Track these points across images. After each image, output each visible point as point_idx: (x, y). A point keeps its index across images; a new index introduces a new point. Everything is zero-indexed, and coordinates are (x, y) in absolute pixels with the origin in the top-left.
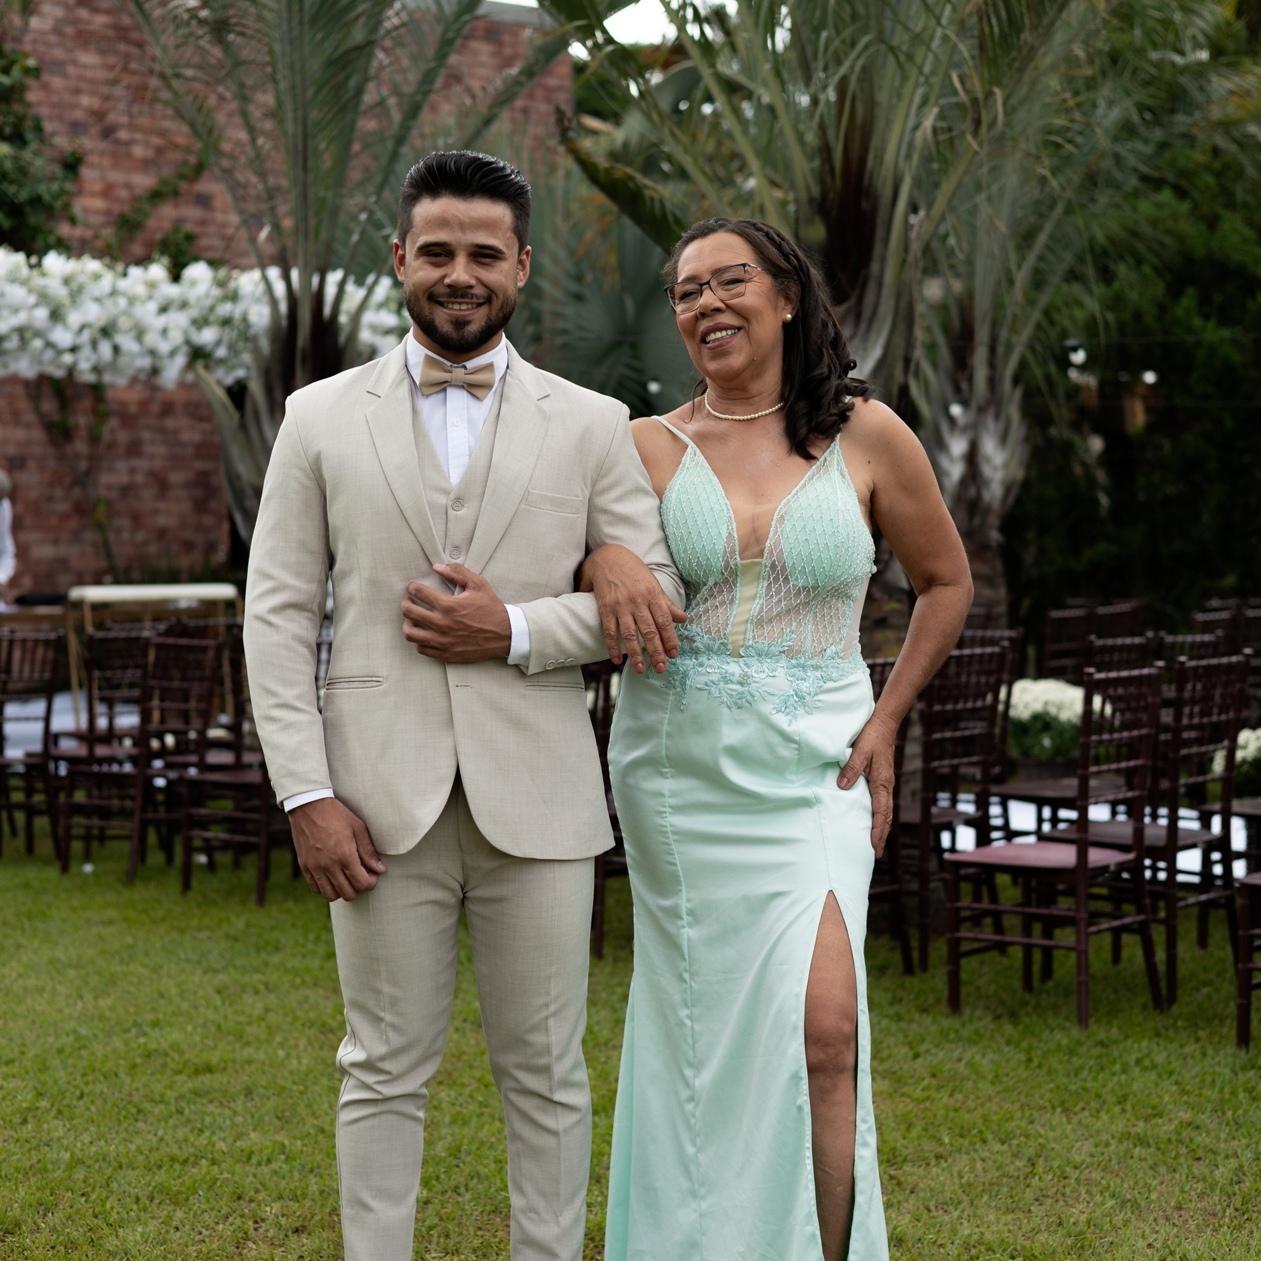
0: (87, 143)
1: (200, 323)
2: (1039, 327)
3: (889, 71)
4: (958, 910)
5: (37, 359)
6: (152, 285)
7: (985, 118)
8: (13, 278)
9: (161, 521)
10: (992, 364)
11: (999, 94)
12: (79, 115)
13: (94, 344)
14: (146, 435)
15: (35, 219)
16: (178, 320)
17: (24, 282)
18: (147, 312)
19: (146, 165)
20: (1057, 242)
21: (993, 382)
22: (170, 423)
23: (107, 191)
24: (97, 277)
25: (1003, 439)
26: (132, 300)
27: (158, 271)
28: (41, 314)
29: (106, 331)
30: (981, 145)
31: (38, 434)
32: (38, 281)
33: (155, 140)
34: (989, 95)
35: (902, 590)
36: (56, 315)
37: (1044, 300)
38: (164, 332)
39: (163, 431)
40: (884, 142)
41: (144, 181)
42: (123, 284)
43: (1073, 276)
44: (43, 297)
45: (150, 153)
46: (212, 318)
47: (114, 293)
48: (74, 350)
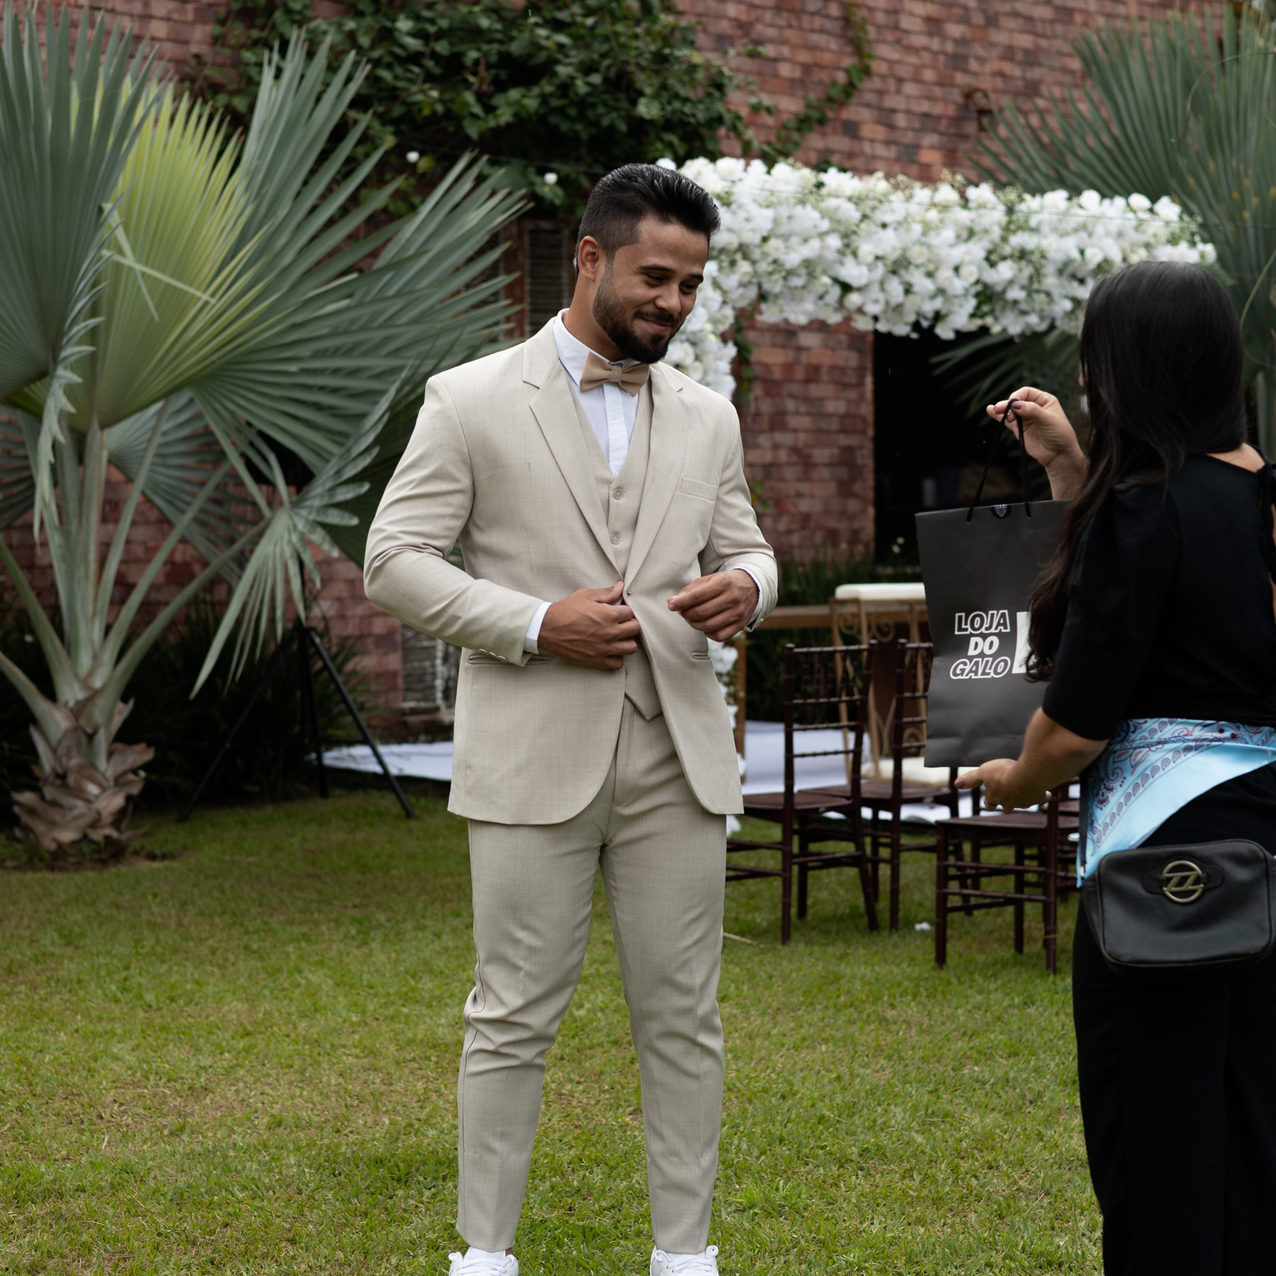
9: (805, 506)
14: (790, 405)
22: (814, 390)
33: (804, 57)
36: (848, 246)
39: (807, 399)
45: (797, 73)
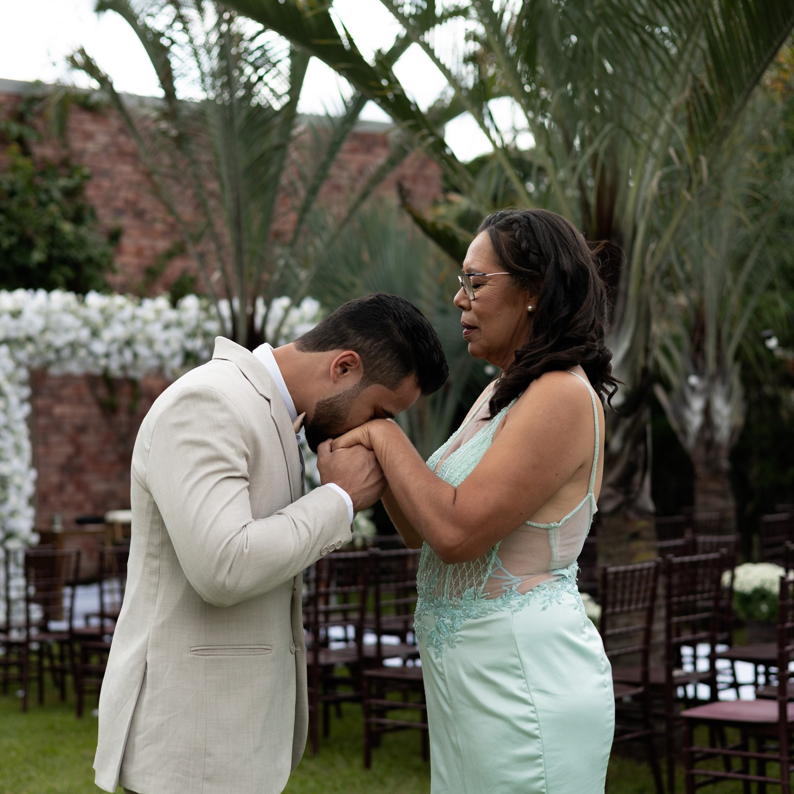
0: (126, 221)
1: (192, 335)
2: (750, 322)
3: (627, 148)
4: (693, 753)
5: (82, 362)
6: (158, 312)
7: (695, 178)
8: (66, 309)
10: (719, 347)
11: (704, 161)
12: (119, 204)
13: (120, 352)
15: (89, 271)
16: (176, 334)
17: (74, 313)
18: (156, 330)
19: (163, 235)
20: (760, 265)
21: (720, 359)
23: (139, 253)
24: (121, 308)
25: (728, 398)
26: (146, 322)
27: (162, 302)
28: (85, 334)
29: (129, 343)
30: (692, 196)
31: (95, 411)
32: (83, 311)
33: (169, 219)
34: (697, 161)
35: (649, 513)
36: (95, 334)
37: (753, 302)
38: (167, 343)
40: (626, 198)
41: (162, 245)
42: (140, 312)
43: (771, 287)
44: (86, 322)
45: (166, 228)
46: (200, 332)
47: (134, 318)
48: (107, 355)
